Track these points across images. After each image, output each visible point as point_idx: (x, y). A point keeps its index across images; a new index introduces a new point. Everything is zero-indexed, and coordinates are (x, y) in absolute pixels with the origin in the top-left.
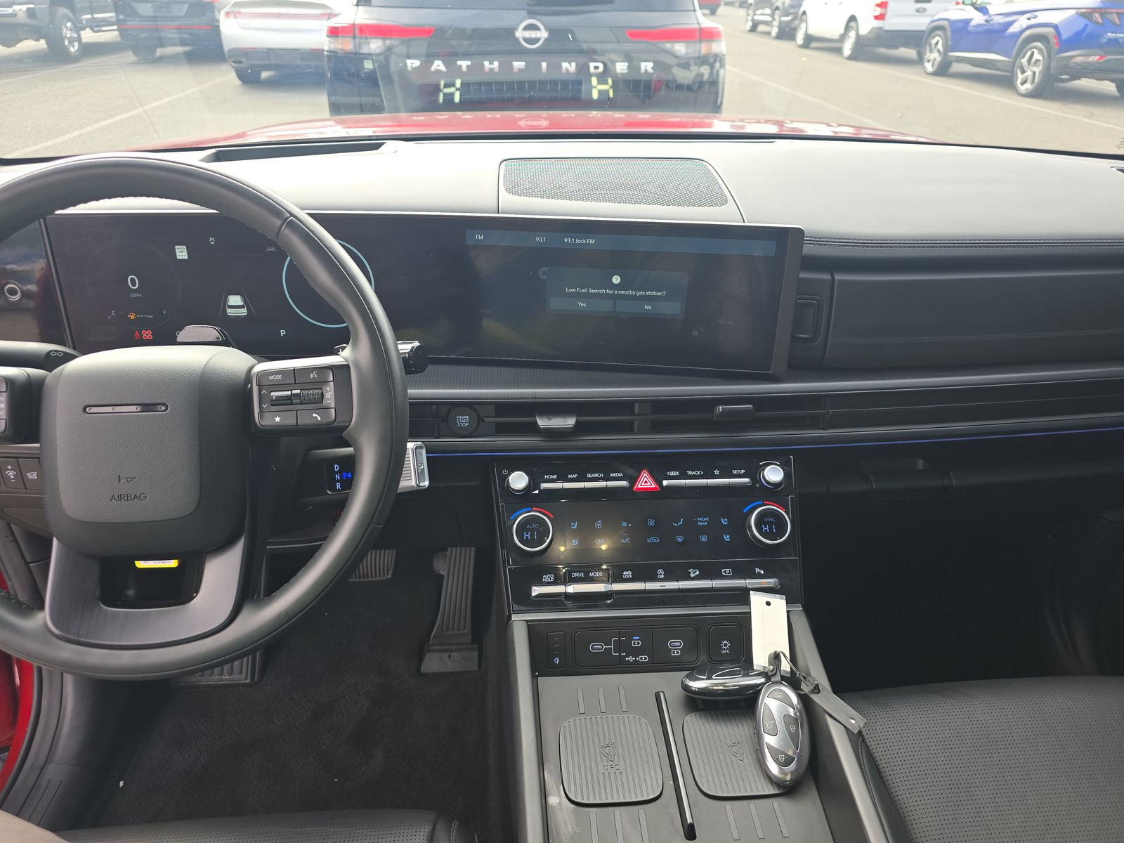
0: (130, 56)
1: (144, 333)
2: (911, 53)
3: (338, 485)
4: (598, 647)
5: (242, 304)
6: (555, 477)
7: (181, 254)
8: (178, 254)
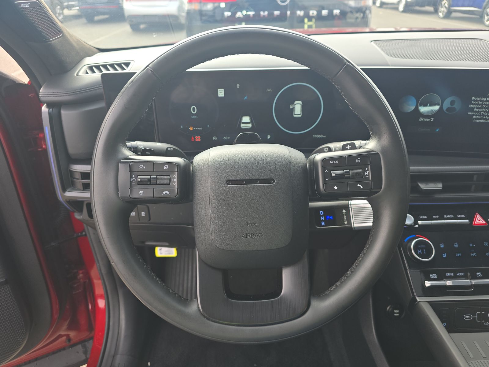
0: (84, 20)
1: (196, 138)
2: (431, 9)
3: (323, 223)
4: (467, 317)
5: (250, 121)
6: (425, 217)
7: (221, 93)
8: (219, 94)
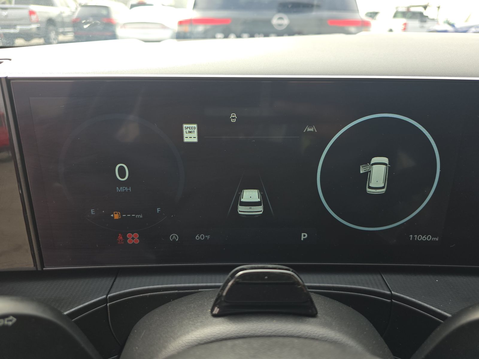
5: (259, 200)
7: (190, 135)
8: (185, 135)
